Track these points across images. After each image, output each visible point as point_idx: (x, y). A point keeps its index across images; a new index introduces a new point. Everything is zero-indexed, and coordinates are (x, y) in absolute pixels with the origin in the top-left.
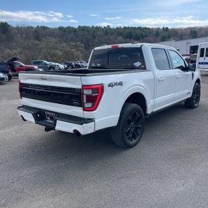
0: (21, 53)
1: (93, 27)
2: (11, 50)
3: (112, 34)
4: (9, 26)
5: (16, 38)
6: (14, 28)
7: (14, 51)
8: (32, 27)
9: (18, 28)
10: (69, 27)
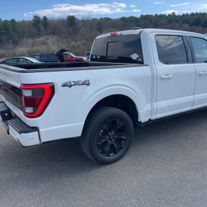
0: (84, 44)
1: (156, 15)
2: (76, 42)
3: (177, 21)
4: (76, 19)
5: (81, 31)
6: (79, 21)
7: (78, 43)
8: (96, 19)
9: (83, 21)
10: (131, 17)
